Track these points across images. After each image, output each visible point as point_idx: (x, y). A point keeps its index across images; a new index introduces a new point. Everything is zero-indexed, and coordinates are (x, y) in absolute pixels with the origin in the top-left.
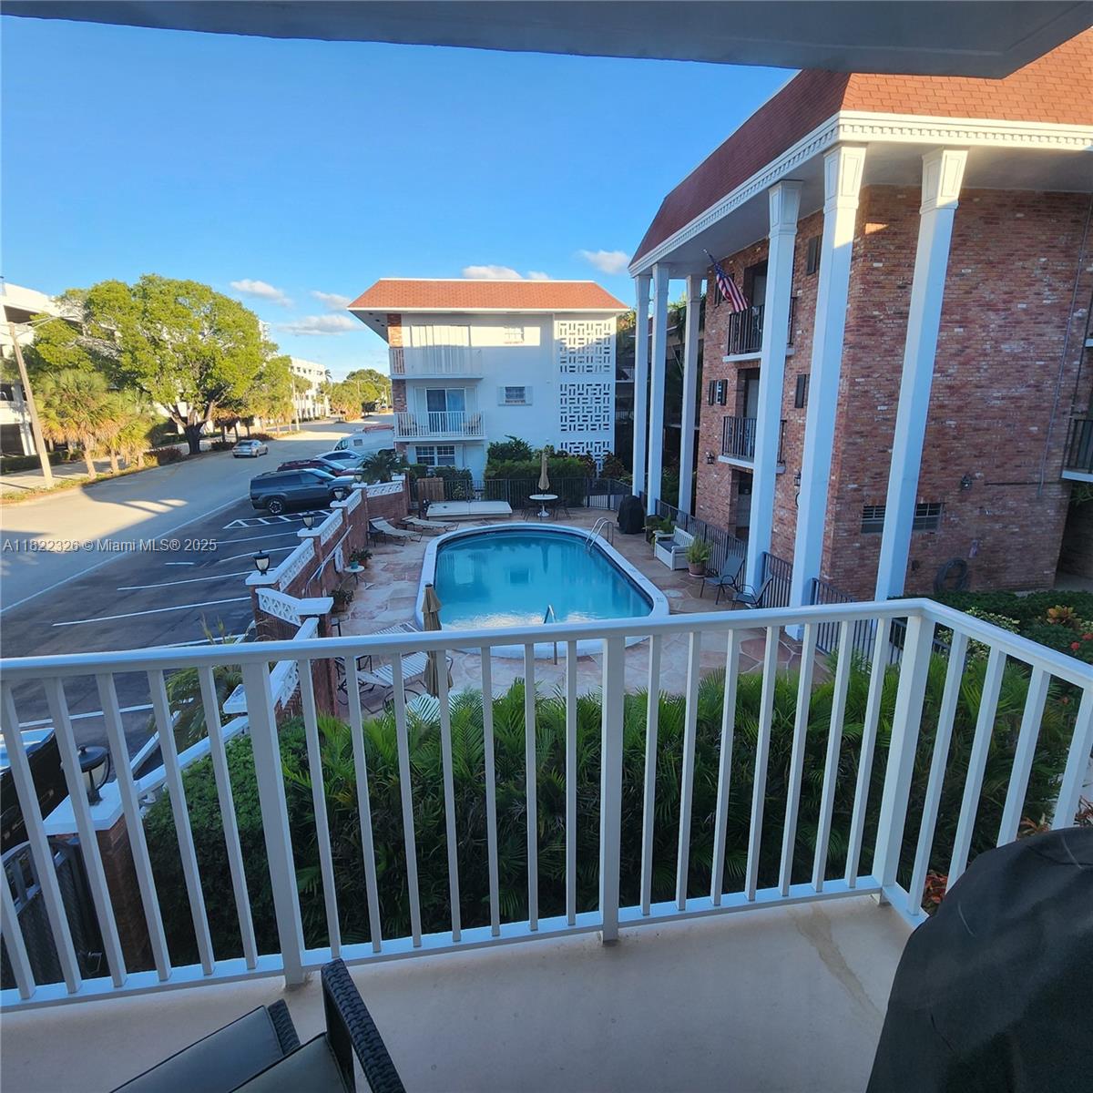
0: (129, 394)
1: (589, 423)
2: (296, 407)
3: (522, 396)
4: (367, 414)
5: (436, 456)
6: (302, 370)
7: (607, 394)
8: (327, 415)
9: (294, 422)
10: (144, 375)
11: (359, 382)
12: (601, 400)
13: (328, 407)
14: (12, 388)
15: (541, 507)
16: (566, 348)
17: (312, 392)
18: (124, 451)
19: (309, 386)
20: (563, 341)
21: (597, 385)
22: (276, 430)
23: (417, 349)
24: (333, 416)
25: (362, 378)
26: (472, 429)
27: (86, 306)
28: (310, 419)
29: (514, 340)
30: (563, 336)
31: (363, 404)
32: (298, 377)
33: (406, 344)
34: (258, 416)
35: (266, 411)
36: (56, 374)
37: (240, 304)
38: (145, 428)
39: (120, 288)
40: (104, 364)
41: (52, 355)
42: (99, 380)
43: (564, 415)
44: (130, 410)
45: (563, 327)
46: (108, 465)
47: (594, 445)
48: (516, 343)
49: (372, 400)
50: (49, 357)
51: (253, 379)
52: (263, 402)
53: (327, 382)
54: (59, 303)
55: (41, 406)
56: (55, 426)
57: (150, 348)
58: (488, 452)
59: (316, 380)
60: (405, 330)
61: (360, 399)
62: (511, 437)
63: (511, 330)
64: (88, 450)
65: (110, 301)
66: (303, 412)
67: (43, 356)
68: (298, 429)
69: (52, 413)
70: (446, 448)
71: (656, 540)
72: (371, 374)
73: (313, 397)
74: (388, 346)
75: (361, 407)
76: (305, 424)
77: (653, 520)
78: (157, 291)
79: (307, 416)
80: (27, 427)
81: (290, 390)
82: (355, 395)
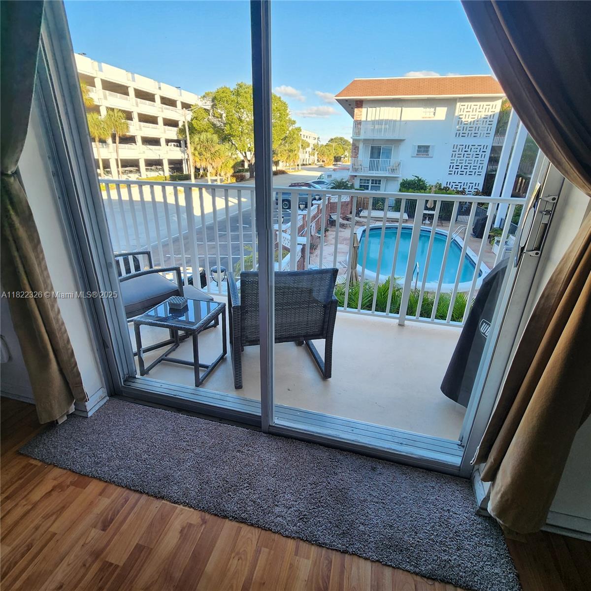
0: (227, 145)
1: (468, 170)
2: (300, 157)
3: (427, 151)
4: (336, 163)
5: (370, 185)
6: (305, 137)
7: (485, 152)
8: (315, 163)
9: (298, 165)
10: (233, 136)
11: (334, 145)
12: (480, 156)
13: (316, 159)
14: (181, 142)
15: (426, 217)
16: (462, 121)
17: (309, 149)
18: (223, 174)
19: (308, 145)
20: (461, 117)
21: (478, 146)
22: (289, 169)
23: (369, 121)
24: (318, 163)
25: (336, 142)
26: (393, 170)
27: (213, 101)
28: (306, 165)
29: (428, 116)
30: (461, 113)
31: (335, 157)
32: (303, 140)
33: (363, 118)
34: (282, 161)
35: (286, 158)
36: (199, 135)
37: (280, 98)
38: (232, 163)
39: (227, 91)
40: (218, 130)
41: (198, 125)
42: (215, 137)
43: (452, 165)
44: (227, 154)
45: (463, 107)
46: (216, 180)
47: (468, 185)
48: (429, 118)
49: (340, 155)
50: (197, 126)
51: (282, 140)
52: (285, 152)
53: (318, 143)
54: (202, 99)
55: (193, 149)
56: (197, 160)
57: (238, 122)
58: (401, 184)
59: (312, 142)
60: (364, 110)
61: (334, 154)
62: (416, 177)
63: (428, 110)
64: (209, 172)
65: (223, 97)
66: (303, 161)
67: (194, 126)
68: (300, 169)
69: (197, 153)
70: (376, 181)
71: (495, 241)
72: (341, 140)
73: (309, 152)
74: (353, 120)
75: (333, 159)
76: (303, 167)
77: (496, 230)
78: (243, 91)
79: (305, 163)
80: (186, 161)
81: (299, 147)
82: (331, 151)
